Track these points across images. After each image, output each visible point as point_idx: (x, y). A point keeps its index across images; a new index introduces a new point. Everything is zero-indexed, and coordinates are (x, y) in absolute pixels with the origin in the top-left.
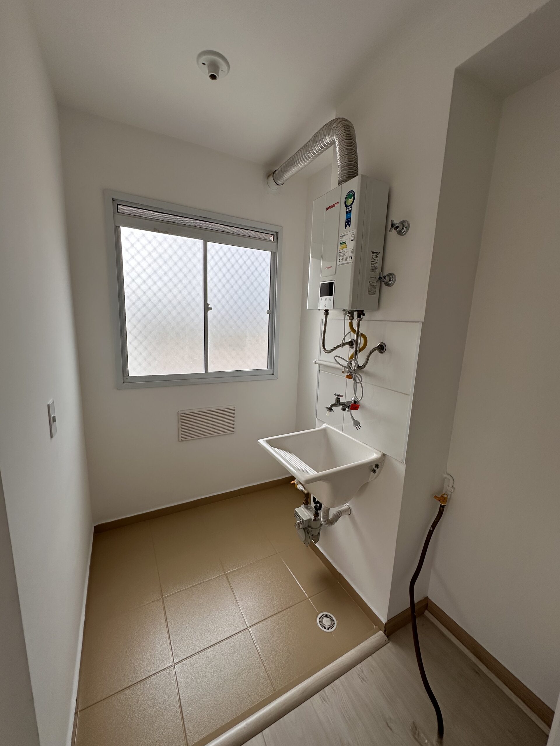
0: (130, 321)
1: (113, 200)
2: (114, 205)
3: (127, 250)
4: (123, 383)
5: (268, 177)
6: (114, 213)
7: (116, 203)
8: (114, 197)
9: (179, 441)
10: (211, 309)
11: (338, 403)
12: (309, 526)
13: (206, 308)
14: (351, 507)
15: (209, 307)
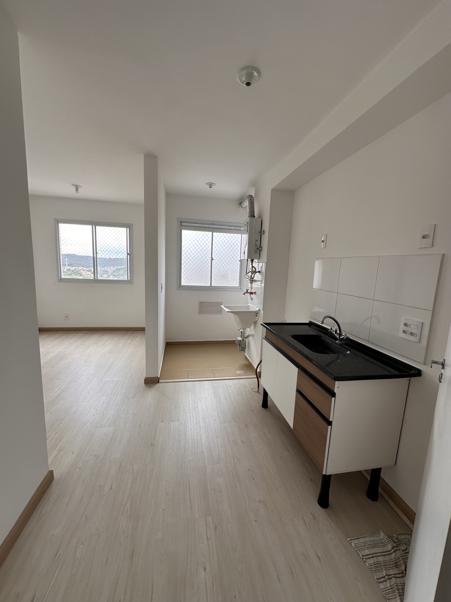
0: (183, 269)
1: (180, 221)
2: (180, 223)
3: (184, 242)
4: (180, 287)
5: (240, 205)
6: (180, 226)
7: (181, 222)
8: (181, 221)
9: (199, 314)
10: (214, 259)
11: (247, 292)
12: (240, 343)
13: (212, 259)
14: (254, 334)
15: (213, 259)
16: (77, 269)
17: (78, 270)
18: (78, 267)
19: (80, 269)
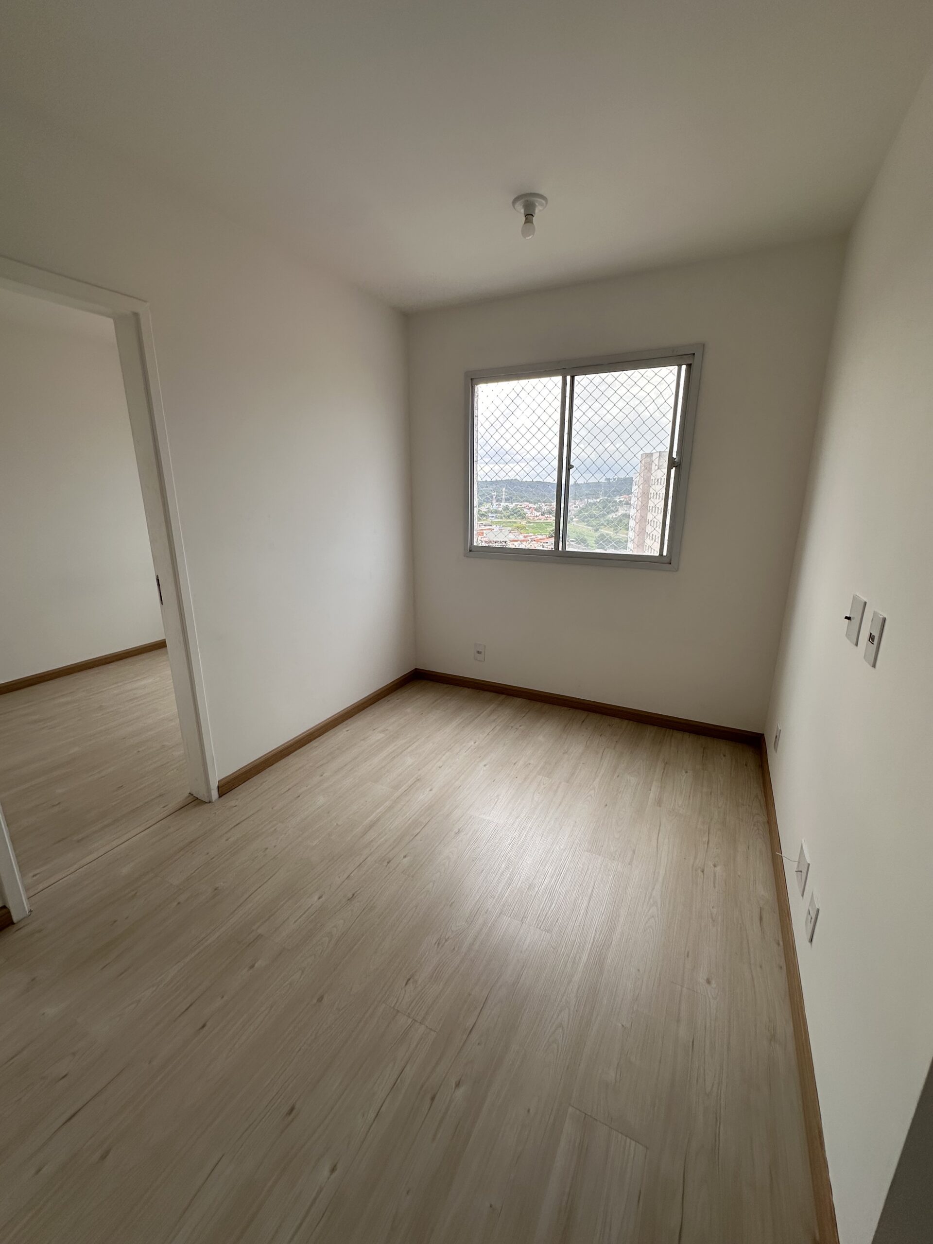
16: (519, 506)
17: (519, 508)
18: (520, 504)
19: (523, 506)
